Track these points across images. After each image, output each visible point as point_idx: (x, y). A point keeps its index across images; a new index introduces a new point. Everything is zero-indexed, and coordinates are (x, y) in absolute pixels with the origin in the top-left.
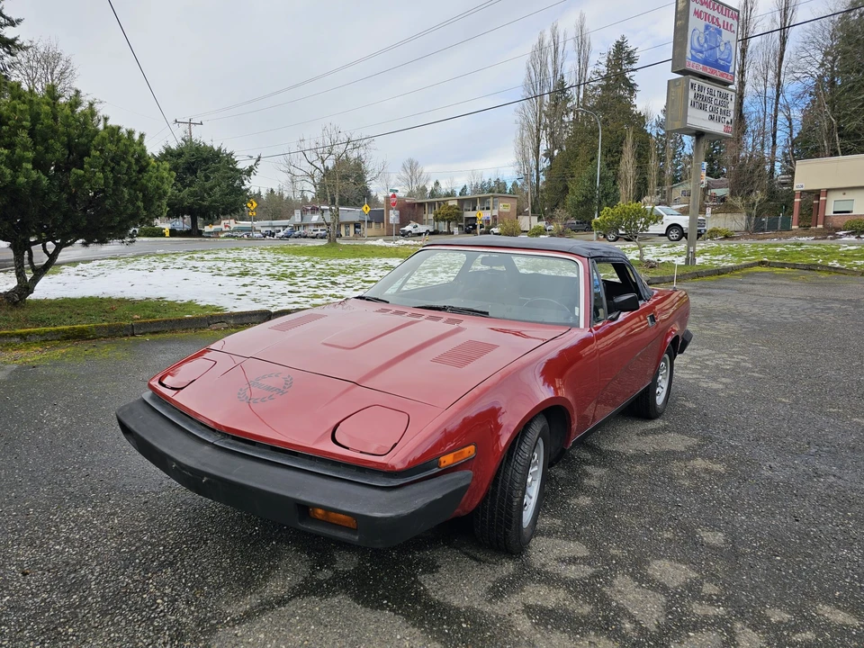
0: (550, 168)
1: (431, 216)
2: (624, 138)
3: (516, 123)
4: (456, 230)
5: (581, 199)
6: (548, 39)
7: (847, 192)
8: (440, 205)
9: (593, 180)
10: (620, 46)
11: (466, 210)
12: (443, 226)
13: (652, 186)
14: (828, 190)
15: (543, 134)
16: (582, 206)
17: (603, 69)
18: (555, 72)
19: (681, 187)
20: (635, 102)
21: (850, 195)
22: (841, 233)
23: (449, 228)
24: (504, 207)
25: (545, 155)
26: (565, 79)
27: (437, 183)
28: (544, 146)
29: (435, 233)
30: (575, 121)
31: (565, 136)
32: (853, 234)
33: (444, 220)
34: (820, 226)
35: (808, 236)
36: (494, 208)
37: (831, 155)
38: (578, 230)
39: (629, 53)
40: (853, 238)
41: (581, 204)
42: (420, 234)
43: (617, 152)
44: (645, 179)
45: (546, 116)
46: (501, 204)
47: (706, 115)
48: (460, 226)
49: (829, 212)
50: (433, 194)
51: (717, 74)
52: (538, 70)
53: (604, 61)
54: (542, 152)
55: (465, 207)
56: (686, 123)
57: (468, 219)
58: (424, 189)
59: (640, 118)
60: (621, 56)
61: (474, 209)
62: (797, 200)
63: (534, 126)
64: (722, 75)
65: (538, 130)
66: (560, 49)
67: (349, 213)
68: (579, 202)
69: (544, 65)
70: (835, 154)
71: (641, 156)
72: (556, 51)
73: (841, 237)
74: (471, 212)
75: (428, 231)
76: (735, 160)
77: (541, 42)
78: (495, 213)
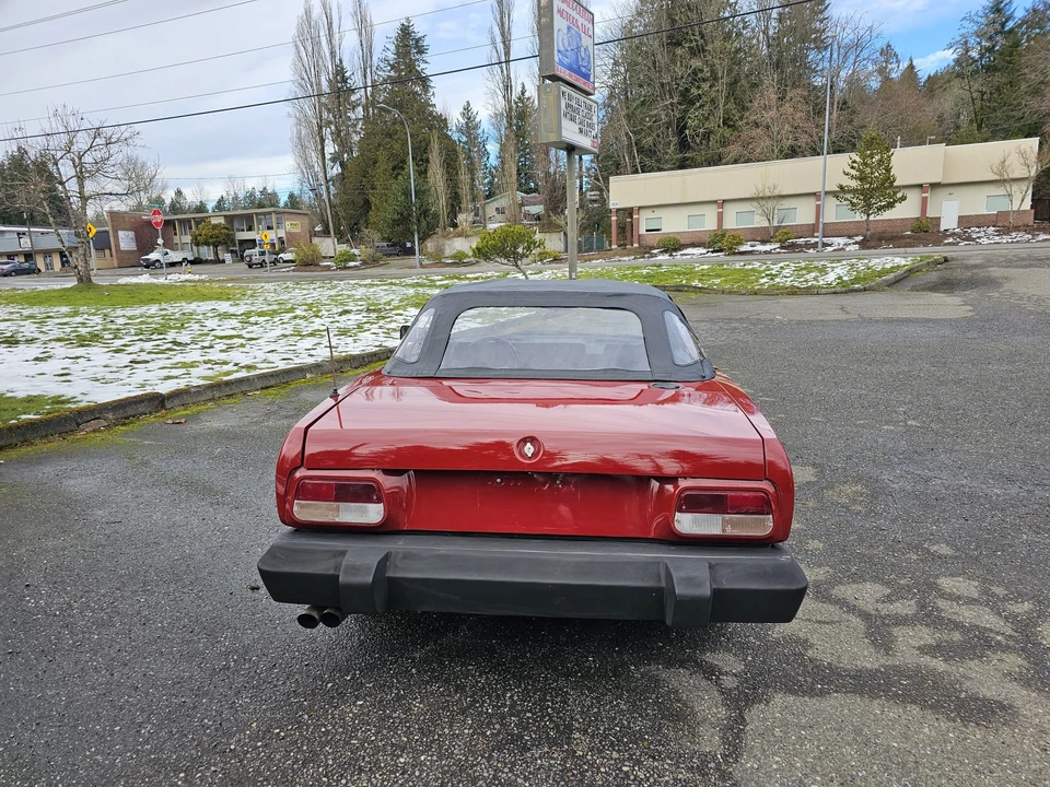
0: (342, 177)
1: (188, 239)
2: (428, 144)
3: (289, 116)
4: (228, 257)
5: (396, 217)
6: (317, 11)
7: (656, 210)
8: (197, 223)
9: (407, 193)
10: (405, 32)
11: (239, 230)
12: (207, 252)
13: (466, 203)
14: (640, 208)
15: (327, 132)
16: (398, 225)
17: (391, 56)
18: (333, 54)
19: (495, 203)
20: (434, 101)
21: (658, 213)
22: (655, 251)
23: (216, 254)
24: (292, 226)
25: (333, 160)
26: (345, 64)
27: (179, 193)
28: (330, 148)
29: (196, 261)
30: (366, 118)
31: (356, 138)
32: (666, 251)
33: (208, 244)
34: (636, 245)
35: (629, 255)
36: (278, 228)
37: (632, 173)
38: (390, 255)
39: (417, 41)
40: (666, 257)
41: (396, 223)
42: (173, 264)
43: (422, 160)
44: (456, 193)
45: (329, 111)
46: (287, 223)
47: (576, 127)
48: (232, 252)
49: (642, 231)
50: (175, 208)
51: (580, 83)
52: (310, 49)
53: (392, 48)
54: (328, 156)
55: (236, 226)
56: (561, 136)
57: (242, 242)
58: (160, 201)
59: (442, 120)
60: (409, 43)
61: (250, 229)
62: (614, 218)
63: (314, 121)
64: (585, 84)
65: (320, 128)
66: (335, 25)
67: (46, 237)
68: (394, 220)
69: (316, 43)
70: (636, 172)
71: (450, 165)
72: (330, 25)
73: (656, 255)
74: (245, 232)
75: (185, 259)
76: (548, 174)
77: (308, 12)
78: (282, 233)
